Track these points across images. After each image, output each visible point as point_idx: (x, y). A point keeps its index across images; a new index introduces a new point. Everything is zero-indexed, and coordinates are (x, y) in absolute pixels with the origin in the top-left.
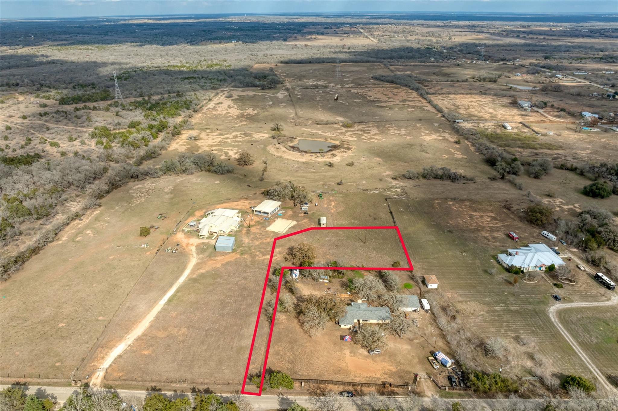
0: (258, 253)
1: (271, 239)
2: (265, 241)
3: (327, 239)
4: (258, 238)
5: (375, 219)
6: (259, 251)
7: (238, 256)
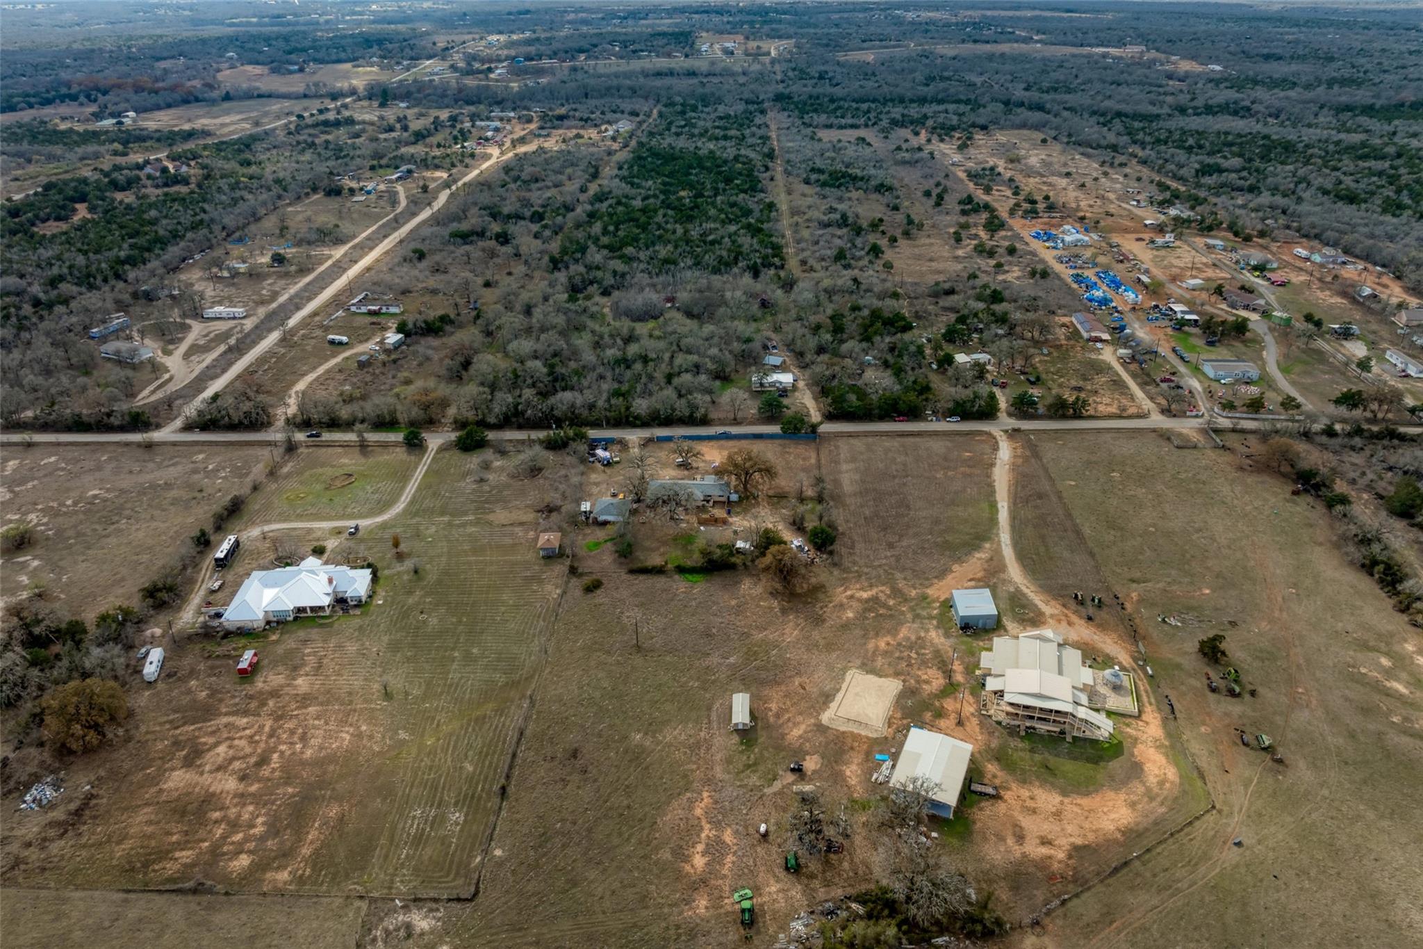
0: (891, 603)
1: (877, 648)
2: (889, 639)
3: (732, 660)
4: (911, 648)
5: (575, 754)
6: (889, 608)
7: (930, 591)
